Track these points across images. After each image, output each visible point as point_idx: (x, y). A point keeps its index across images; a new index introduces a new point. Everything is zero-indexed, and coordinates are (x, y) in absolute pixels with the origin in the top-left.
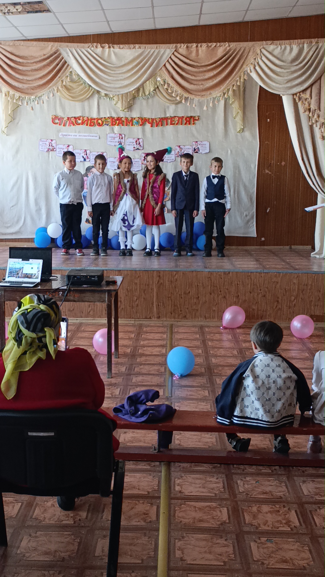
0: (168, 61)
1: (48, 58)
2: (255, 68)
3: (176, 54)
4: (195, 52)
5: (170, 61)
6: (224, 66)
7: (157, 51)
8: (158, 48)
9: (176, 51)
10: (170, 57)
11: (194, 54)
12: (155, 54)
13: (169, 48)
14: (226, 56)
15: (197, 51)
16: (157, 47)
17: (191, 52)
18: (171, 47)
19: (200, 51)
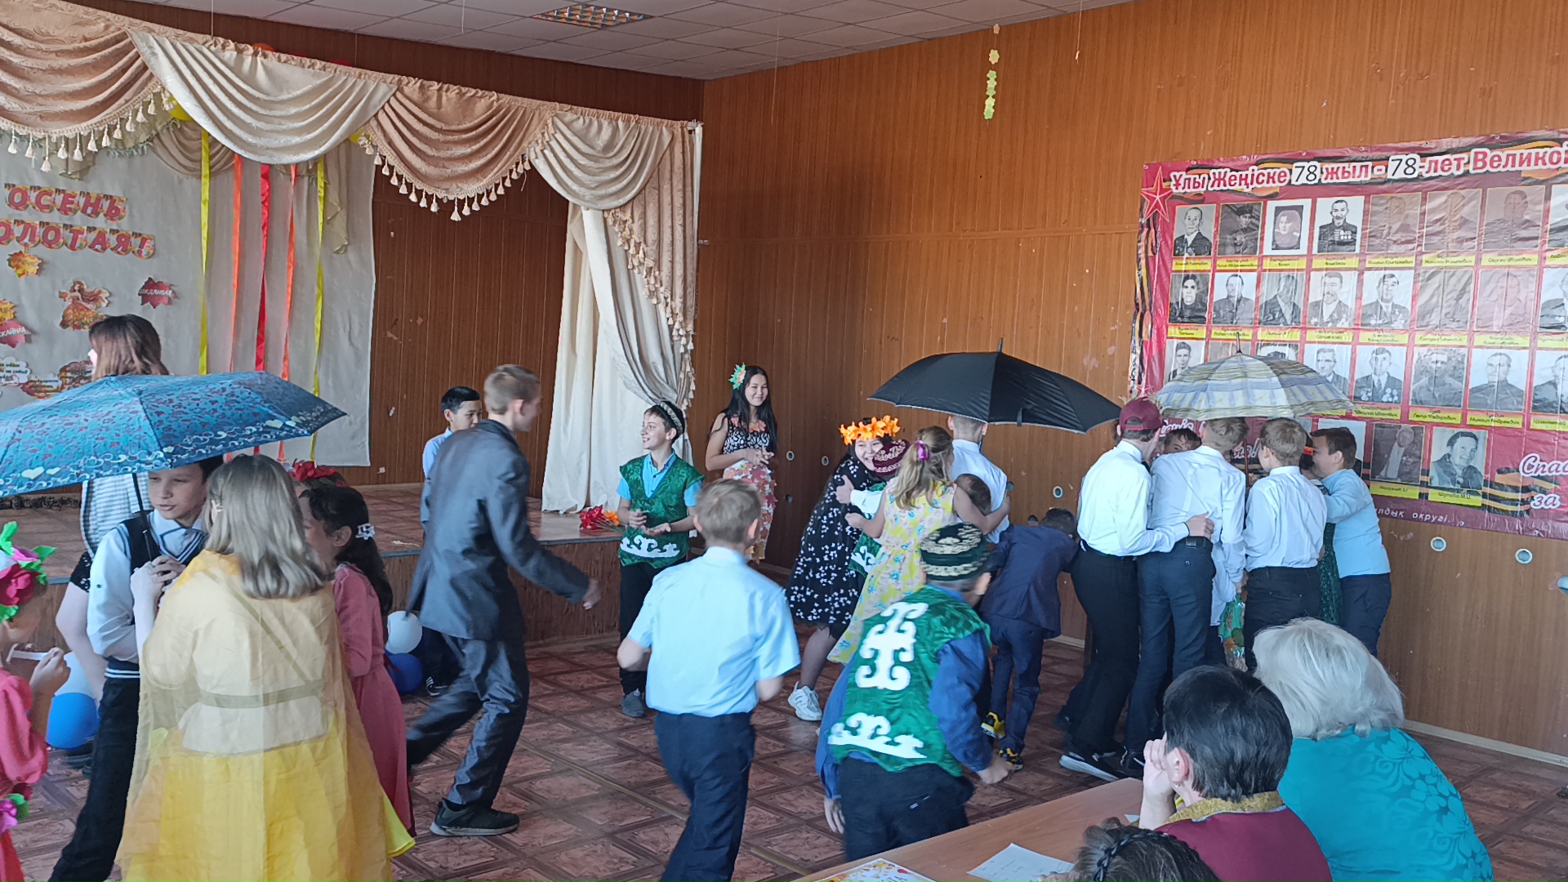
0: (383, 108)
1: (96, 49)
2: (542, 151)
3: (399, 95)
4: (435, 99)
5: (387, 108)
6: (490, 136)
7: (361, 84)
8: (363, 77)
9: (398, 89)
10: (388, 102)
11: (432, 103)
12: (357, 89)
13: (385, 82)
14: (494, 119)
15: (440, 98)
16: (360, 75)
17: (427, 99)
18: (388, 81)
19: (444, 99)
